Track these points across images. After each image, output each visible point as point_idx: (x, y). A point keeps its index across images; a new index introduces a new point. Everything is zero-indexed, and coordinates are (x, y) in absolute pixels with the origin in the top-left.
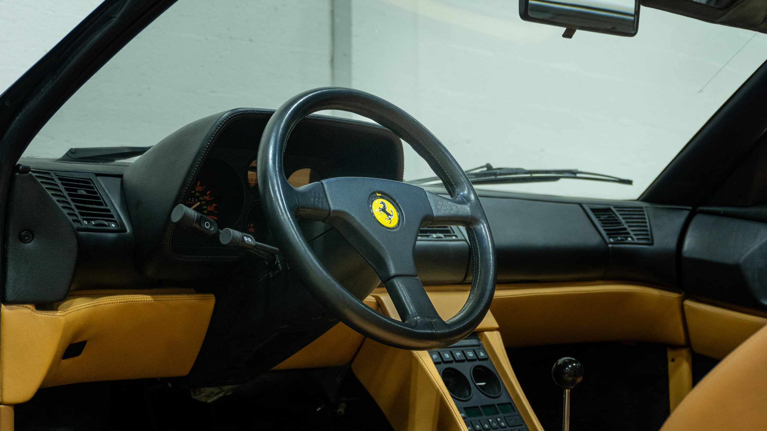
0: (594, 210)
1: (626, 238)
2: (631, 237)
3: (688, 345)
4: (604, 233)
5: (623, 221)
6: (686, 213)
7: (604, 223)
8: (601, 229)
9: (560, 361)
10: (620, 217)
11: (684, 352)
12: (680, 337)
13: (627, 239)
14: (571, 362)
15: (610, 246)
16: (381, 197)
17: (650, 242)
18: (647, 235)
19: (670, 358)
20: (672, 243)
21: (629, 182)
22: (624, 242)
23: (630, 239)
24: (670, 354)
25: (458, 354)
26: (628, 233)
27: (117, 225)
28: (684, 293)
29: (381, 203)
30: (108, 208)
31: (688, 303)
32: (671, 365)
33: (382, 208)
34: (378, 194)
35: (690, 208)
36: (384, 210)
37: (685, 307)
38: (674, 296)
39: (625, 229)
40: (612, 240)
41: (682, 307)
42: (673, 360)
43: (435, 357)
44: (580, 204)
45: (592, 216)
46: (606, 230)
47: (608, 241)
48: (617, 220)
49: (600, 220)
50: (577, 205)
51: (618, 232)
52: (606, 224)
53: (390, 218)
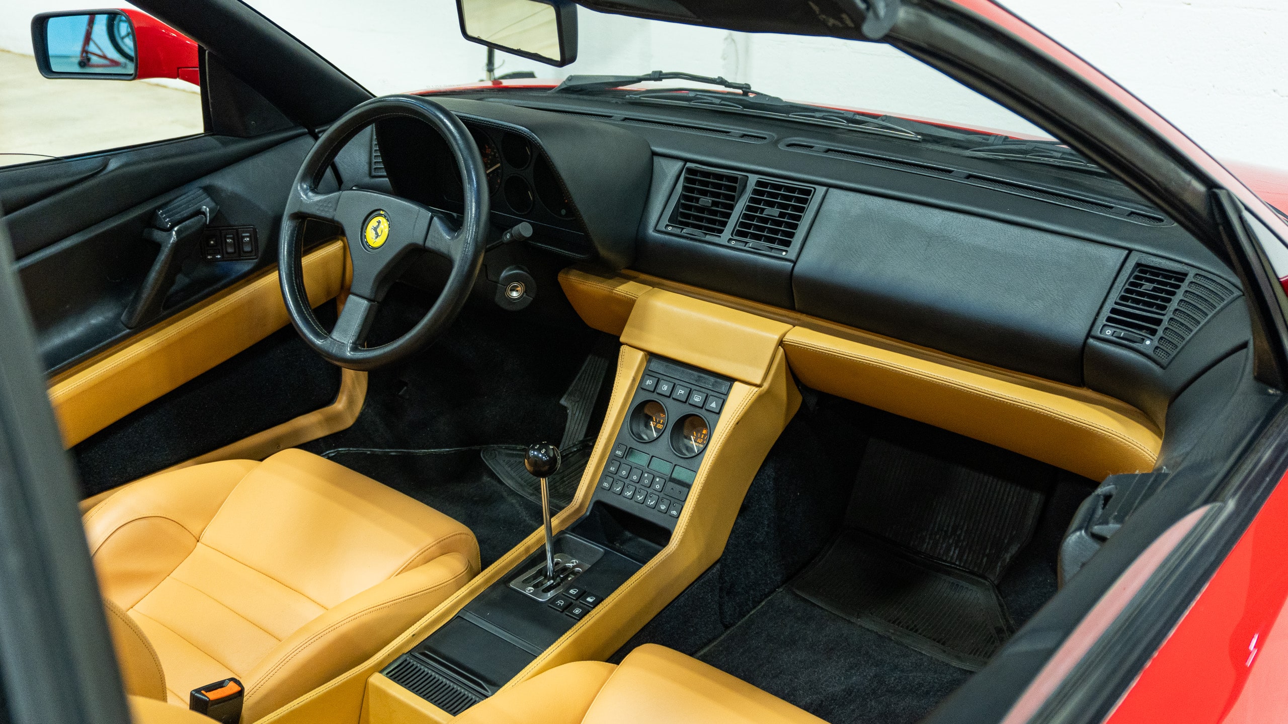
7: (1131, 297)
23: (1146, 343)
25: (681, 392)
26: (1155, 332)
43: (649, 382)
44: (1130, 251)
45: (1122, 280)
46: (1113, 311)
47: (1095, 332)
48: (1165, 300)
49: (1127, 291)
50: (1122, 252)
51: (1136, 322)
52: (1131, 300)
53: (376, 238)
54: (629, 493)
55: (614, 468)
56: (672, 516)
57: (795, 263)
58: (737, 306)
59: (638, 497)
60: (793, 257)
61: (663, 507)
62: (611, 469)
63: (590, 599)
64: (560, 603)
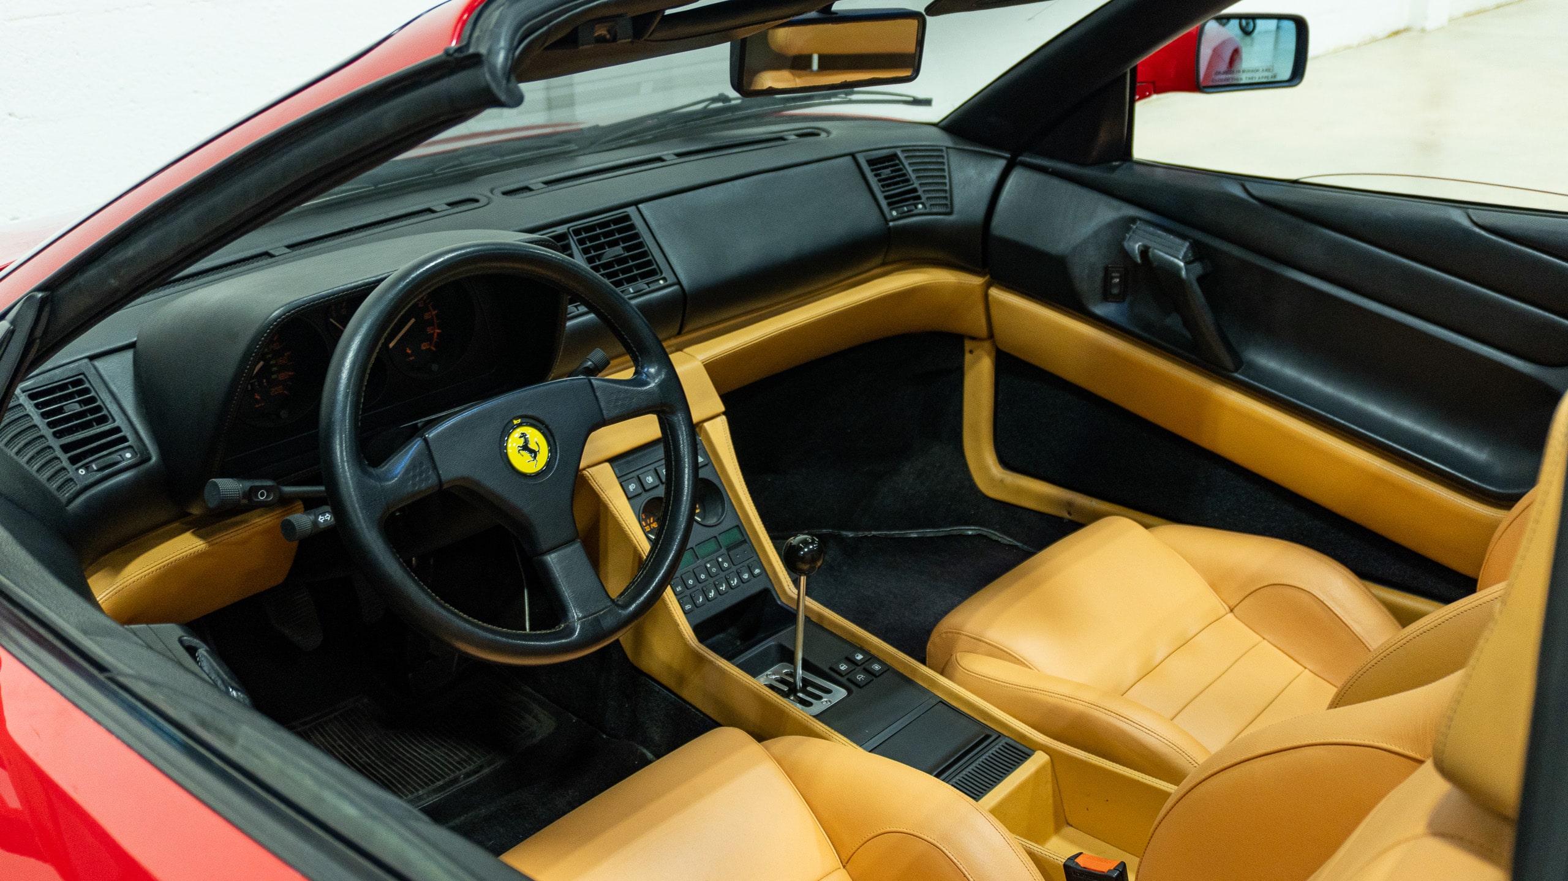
0: (871, 162)
1: (916, 206)
2: (923, 204)
3: (991, 336)
4: (884, 203)
5: (913, 176)
6: (1001, 164)
7: (885, 183)
8: (880, 197)
10: (910, 169)
11: (987, 345)
12: (982, 329)
13: (916, 208)
15: (891, 224)
16: (519, 425)
17: (948, 210)
18: (946, 198)
19: (967, 351)
20: (979, 212)
21: (927, 102)
22: (912, 213)
23: (920, 206)
24: (968, 345)
26: (919, 198)
27: (134, 453)
28: (988, 277)
29: (520, 437)
30: (116, 424)
31: (995, 293)
32: (968, 357)
33: (521, 445)
34: (515, 422)
35: (1008, 155)
36: (525, 447)
37: (990, 298)
38: (976, 281)
39: (915, 190)
40: (894, 213)
41: (986, 296)
42: (971, 352)
43: (632, 487)
44: (853, 155)
45: (870, 175)
46: (886, 198)
47: (889, 217)
48: (904, 175)
49: (879, 181)
50: (849, 158)
51: (903, 197)
52: (888, 185)
53: (535, 457)
54: (711, 592)
55: (679, 587)
56: (759, 575)
57: (679, 283)
58: (623, 367)
59: (721, 588)
60: (671, 279)
61: (746, 576)
62: (678, 590)
63: (859, 657)
64: (860, 677)
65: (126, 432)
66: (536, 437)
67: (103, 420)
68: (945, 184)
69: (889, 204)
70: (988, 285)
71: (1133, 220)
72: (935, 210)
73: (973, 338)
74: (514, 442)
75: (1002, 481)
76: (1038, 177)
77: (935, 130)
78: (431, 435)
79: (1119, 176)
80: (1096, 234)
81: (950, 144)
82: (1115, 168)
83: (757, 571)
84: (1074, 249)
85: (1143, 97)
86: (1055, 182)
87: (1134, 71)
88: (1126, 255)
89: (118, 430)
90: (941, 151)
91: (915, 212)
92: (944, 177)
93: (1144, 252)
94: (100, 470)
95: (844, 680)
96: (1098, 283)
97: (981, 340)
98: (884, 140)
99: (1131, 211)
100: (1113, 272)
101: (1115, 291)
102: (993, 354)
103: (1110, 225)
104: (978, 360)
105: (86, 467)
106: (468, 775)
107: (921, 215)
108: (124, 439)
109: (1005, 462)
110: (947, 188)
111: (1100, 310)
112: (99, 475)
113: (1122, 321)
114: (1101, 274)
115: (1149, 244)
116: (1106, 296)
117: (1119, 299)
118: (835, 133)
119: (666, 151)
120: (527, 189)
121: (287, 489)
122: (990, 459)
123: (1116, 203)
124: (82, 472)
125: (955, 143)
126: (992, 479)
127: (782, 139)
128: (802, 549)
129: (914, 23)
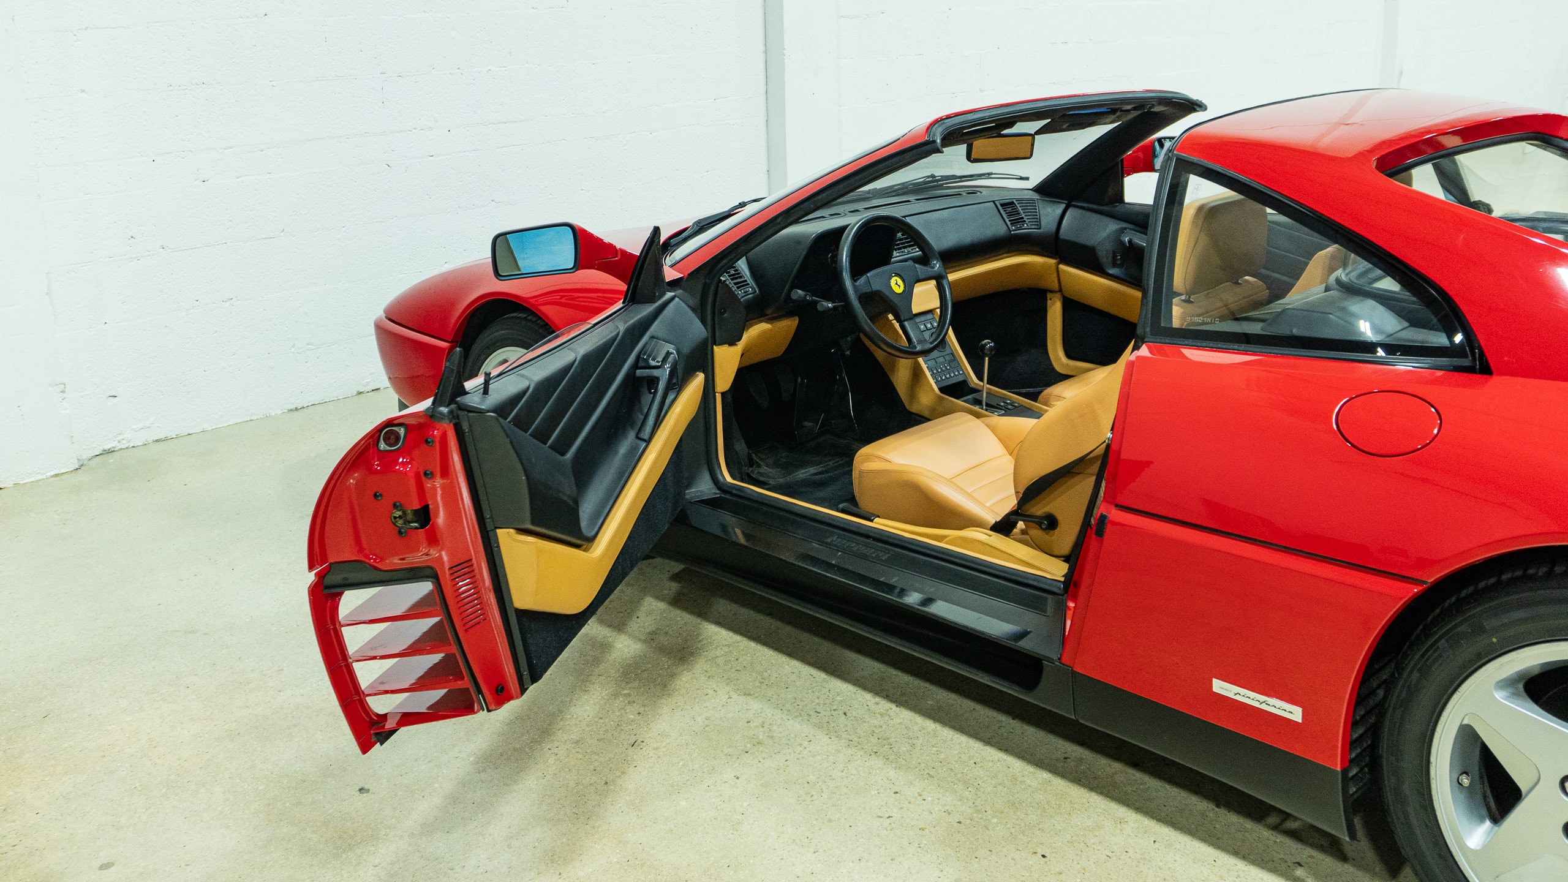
0: (1002, 205)
1: (1023, 225)
3: (1060, 290)
4: (1009, 223)
5: (1022, 212)
6: (1064, 206)
7: (1009, 215)
8: (1007, 220)
9: (983, 342)
10: (1020, 209)
11: (1058, 294)
12: (1056, 286)
14: (989, 343)
15: (1012, 232)
16: (895, 276)
17: (1039, 227)
18: (1037, 222)
19: (1048, 299)
20: (1054, 227)
21: (1027, 179)
22: (1021, 228)
24: (1049, 295)
25: (922, 327)
26: (1025, 221)
27: (752, 289)
28: (1058, 260)
31: (1061, 266)
32: (1049, 302)
34: (893, 275)
35: (1066, 202)
36: (896, 284)
37: (1060, 270)
38: (1053, 261)
39: (1023, 218)
40: (1014, 228)
41: (1058, 268)
42: (1051, 300)
44: (993, 202)
45: (1002, 211)
46: (1010, 221)
47: (1011, 229)
48: (1017, 211)
49: (1006, 213)
50: (992, 203)
51: (1018, 221)
52: (1010, 215)
53: (899, 288)
54: (943, 377)
56: (964, 374)
59: (947, 376)
61: (958, 373)
63: (1009, 402)
64: (1010, 407)
65: (748, 282)
66: (900, 282)
67: (741, 277)
68: (1037, 215)
69: (1011, 224)
70: (1059, 263)
71: (1125, 229)
72: (1033, 227)
73: (1051, 292)
74: (893, 281)
75: (1068, 364)
76: (1080, 211)
77: (1030, 191)
78: (868, 275)
79: (1119, 208)
80: (1108, 236)
81: (1038, 198)
82: (1117, 206)
83: (961, 372)
84: (1099, 243)
85: (1129, 174)
86: (1089, 214)
87: (1122, 161)
88: (1122, 243)
89: (746, 281)
90: (1035, 200)
91: (1023, 227)
92: (1037, 212)
93: (1130, 241)
94: (745, 292)
95: (1003, 408)
96: (1110, 259)
97: (1057, 292)
98: (1007, 197)
99: (1125, 225)
100: (1118, 253)
101: (1119, 262)
102: (1062, 299)
103: (1116, 231)
104: (1053, 304)
105: (740, 291)
106: (833, 463)
107: (1026, 229)
108: (748, 284)
109: (1069, 356)
110: (1038, 217)
111: (1111, 271)
112: (744, 294)
113: (1122, 276)
114: (1111, 255)
115: (1131, 237)
116: (1114, 265)
117: (1121, 266)
118: (984, 193)
119: (912, 198)
120: (858, 211)
121: (814, 298)
122: (1061, 354)
123: (1118, 222)
124: (740, 292)
125: (1041, 197)
126: (1063, 364)
127: (960, 194)
128: (987, 345)
129: (1030, 138)
